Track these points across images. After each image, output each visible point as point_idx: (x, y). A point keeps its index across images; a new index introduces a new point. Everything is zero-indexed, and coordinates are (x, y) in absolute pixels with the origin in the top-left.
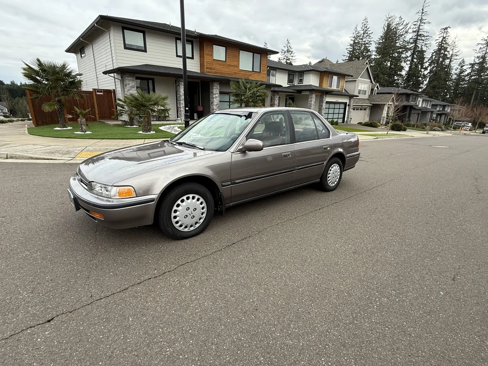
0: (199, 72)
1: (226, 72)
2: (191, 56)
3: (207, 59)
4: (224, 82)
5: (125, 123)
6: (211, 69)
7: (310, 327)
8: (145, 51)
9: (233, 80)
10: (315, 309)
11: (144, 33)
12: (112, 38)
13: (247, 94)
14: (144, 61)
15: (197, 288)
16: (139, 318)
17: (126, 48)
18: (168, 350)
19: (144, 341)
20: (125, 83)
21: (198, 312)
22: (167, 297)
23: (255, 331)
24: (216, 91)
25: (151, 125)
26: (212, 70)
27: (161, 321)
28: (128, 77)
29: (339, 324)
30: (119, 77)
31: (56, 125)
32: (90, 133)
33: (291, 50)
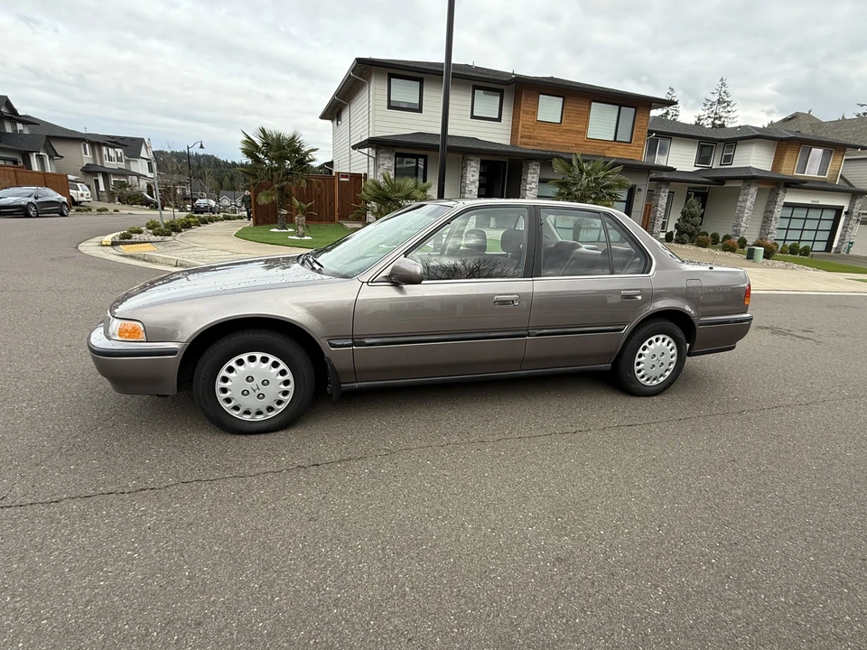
0: (508, 143)
2: (497, 117)
3: (524, 119)
6: (530, 138)
8: (420, 110)
11: (421, 81)
12: (371, 88)
14: (415, 127)
17: (390, 107)
24: (532, 177)
28: (383, 153)
30: (372, 153)
32: (310, 238)
33: (729, 100)
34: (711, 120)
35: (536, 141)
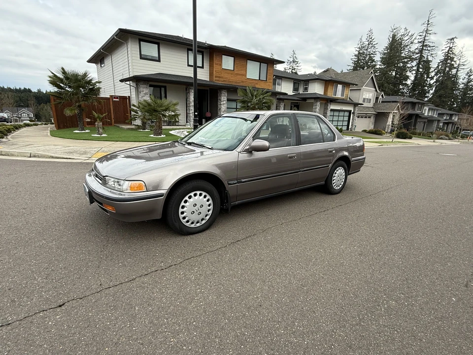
0: (208, 80)
1: (233, 80)
2: (201, 66)
3: (216, 68)
4: (232, 90)
5: (138, 127)
6: (219, 77)
7: (314, 326)
8: (159, 61)
9: (241, 87)
10: (320, 308)
11: (158, 44)
12: (129, 49)
13: (253, 101)
14: (157, 70)
15: (201, 282)
16: (145, 308)
17: (141, 58)
18: (172, 340)
19: (149, 330)
20: (139, 90)
21: (202, 305)
22: (173, 289)
23: (259, 327)
24: (224, 98)
25: (162, 129)
26: (221, 79)
27: (166, 312)
28: (142, 84)
29: (345, 325)
30: (134, 85)
31: (75, 129)
32: (105, 135)
33: (297, 61)
34: (291, 70)
35: (223, 79)
